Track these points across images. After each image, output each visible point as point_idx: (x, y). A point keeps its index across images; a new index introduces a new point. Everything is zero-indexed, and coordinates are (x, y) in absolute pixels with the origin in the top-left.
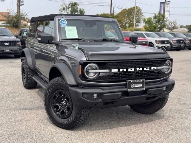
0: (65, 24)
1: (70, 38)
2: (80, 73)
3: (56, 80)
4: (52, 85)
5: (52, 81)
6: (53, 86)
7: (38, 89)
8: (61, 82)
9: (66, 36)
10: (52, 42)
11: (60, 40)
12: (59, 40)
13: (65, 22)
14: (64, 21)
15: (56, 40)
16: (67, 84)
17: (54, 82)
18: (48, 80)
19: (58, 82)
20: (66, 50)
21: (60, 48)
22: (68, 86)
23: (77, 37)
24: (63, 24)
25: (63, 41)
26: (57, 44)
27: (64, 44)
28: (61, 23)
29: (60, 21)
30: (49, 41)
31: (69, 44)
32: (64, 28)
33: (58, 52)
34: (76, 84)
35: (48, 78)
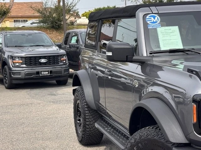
0: (156, 22)
1: (168, 48)
2: (195, 121)
3: (145, 132)
4: (137, 143)
5: (137, 135)
6: (140, 145)
7: (104, 147)
8: (155, 138)
9: (159, 47)
10: (134, 58)
11: (149, 55)
12: (145, 55)
13: (156, 18)
14: (154, 17)
15: (141, 55)
16: (168, 141)
17: (141, 137)
18: (127, 133)
19: (149, 137)
20: (160, 73)
21: (148, 69)
22: (170, 145)
23: (180, 46)
24: (154, 22)
25: (155, 55)
26: (142, 63)
27: (156, 61)
28: (148, 22)
29: (147, 17)
30: (127, 56)
31: (165, 62)
32: (155, 30)
33: (144, 77)
34: (187, 142)
35: (128, 127)
